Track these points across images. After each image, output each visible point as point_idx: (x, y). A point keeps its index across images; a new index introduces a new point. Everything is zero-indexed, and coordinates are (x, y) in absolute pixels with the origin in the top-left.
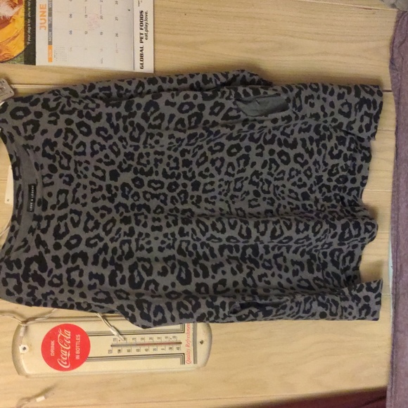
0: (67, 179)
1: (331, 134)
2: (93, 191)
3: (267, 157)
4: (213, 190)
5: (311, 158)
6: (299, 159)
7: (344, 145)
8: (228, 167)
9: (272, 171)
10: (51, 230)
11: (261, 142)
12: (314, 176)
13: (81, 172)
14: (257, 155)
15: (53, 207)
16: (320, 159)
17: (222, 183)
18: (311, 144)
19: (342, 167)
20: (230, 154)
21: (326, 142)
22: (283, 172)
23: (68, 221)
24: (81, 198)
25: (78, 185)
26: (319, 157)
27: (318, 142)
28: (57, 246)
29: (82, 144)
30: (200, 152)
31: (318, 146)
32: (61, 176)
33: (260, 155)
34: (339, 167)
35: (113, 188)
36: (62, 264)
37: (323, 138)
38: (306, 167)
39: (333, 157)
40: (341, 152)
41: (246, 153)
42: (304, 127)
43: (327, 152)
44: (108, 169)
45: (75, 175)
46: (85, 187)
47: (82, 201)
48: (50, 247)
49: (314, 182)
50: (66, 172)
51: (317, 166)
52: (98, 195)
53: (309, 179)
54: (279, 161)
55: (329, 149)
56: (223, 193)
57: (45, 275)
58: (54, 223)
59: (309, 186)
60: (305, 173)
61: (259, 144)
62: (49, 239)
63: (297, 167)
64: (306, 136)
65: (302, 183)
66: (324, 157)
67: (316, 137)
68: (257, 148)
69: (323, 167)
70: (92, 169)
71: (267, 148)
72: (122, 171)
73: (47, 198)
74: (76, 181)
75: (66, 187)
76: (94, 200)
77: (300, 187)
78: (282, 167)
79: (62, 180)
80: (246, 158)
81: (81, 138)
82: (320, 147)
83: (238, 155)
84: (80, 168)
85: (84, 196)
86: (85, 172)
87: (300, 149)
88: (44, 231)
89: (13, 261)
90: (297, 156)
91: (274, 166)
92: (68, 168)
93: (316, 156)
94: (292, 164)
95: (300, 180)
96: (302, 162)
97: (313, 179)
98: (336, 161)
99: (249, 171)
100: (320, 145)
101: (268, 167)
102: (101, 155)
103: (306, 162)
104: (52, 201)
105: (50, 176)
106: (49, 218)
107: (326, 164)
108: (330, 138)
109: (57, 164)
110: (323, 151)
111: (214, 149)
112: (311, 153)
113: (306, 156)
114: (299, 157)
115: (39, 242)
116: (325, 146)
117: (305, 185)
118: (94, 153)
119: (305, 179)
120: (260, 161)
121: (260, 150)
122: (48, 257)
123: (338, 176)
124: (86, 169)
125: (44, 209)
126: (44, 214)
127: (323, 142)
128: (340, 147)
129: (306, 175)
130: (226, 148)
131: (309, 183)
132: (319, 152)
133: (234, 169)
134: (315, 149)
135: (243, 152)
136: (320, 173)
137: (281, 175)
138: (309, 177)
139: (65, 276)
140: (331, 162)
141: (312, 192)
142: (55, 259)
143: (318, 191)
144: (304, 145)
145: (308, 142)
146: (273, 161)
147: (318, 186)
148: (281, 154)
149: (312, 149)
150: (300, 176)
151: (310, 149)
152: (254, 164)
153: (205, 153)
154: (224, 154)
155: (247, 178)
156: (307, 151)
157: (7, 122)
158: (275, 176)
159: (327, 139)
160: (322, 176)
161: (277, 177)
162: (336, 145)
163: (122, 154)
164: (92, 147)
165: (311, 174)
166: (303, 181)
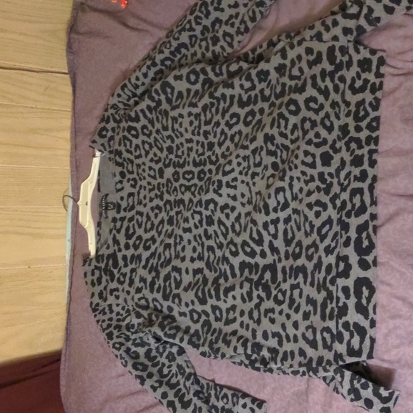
0: (133, 183)
1: (350, 57)
3: (275, 112)
4: (233, 170)
5: (327, 99)
6: (312, 105)
7: (370, 71)
8: (244, 140)
9: (282, 129)
10: (123, 231)
11: (273, 98)
12: (336, 127)
14: (269, 115)
16: (338, 98)
17: (240, 160)
18: (323, 81)
19: (371, 104)
20: (246, 123)
21: (344, 72)
23: (135, 222)
24: (143, 200)
25: (141, 187)
26: (336, 95)
27: (332, 75)
28: (127, 246)
29: (137, 146)
30: (219, 130)
31: (332, 81)
32: (128, 181)
33: (271, 113)
34: (367, 105)
36: (129, 263)
37: (339, 67)
38: (322, 114)
39: (355, 91)
40: (366, 81)
41: (260, 117)
42: (311, 58)
43: (347, 86)
44: (157, 167)
45: (137, 178)
48: (122, 246)
49: (338, 136)
50: (131, 176)
51: (337, 109)
53: (330, 134)
55: (349, 82)
56: (244, 172)
57: (115, 271)
59: (330, 142)
60: (322, 123)
61: (271, 101)
62: (122, 240)
63: (311, 115)
64: (317, 70)
65: (321, 140)
67: (329, 68)
68: (269, 108)
69: (344, 109)
70: (147, 169)
72: (165, 167)
73: (119, 201)
74: (139, 183)
75: (133, 190)
77: (318, 145)
78: (292, 120)
79: (129, 184)
80: (260, 123)
81: (135, 141)
82: (337, 81)
83: (254, 122)
84: (140, 171)
85: (145, 197)
86: (144, 174)
87: (310, 92)
88: (119, 231)
90: (307, 101)
91: (283, 123)
92: (132, 173)
93: (333, 96)
95: (317, 135)
96: (316, 107)
97: (336, 132)
98: (359, 97)
99: (260, 137)
100: (336, 79)
102: (151, 155)
103: (322, 107)
104: (124, 204)
105: (121, 182)
107: (348, 104)
108: (349, 64)
109: (125, 170)
110: (341, 86)
111: (232, 122)
112: (325, 93)
113: (321, 99)
114: (311, 101)
115: (116, 242)
116: (342, 79)
117: (325, 142)
118: (147, 153)
119: (324, 133)
120: (269, 121)
121: (271, 109)
122: (120, 255)
123: (368, 120)
125: (118, 212)
126: (118, 216)
127: (340, 73)
128: (364, 76)
129: (325, 126)
130: (242, 118)
131: (331, 138)
132: (336, 89)
133: (247, 139)
134: (331, 86)
135: (258, 117)
136: (343, 120)
138: (330, 129)
139: (129, 275)
140: (353, 99)
141: (337, 151)
142: (125, 258)
143: (344, 148)
144: (314, 85)
145: (319, 80)
146: (281, 116)
147: (343, 141)
149: (326, 87)
150: (316, 129)
151: (323, 88)
152: (264, 126)
153: (223, 130)
154: (241, 126)
155: (262, 148)
156: (319, 90)
157: (96, 142)
158: (290, 136)
159: (345, 68)
160: (347, 125)
161: (293, 138)
162: (358, 73)
163: (165, 150)
164: (144, 148)
165: (332, 124)
166: (322, 137)
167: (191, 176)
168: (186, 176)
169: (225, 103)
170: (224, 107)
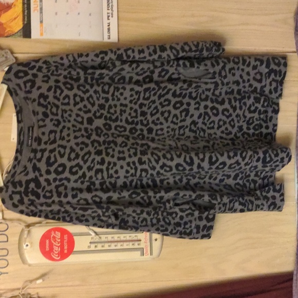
0: (56, 123)
1: (250, 95)
2: (74, 131)
3: (202, 110)
4: (163, 134)
5: (234, 112)
6: (226, 113)
7: (260, 103)
8: (173, 117)
9: (206, 121)
10: (44, 159)
11: (198, 99)
12: (236, 126)
13: (66, 118)
14: (195, 109)
15: (46, 143)
16: (241, 113)
17: (169, 130)
18: (235, 102)
19: (256, 119)
20: (175, 108)
21: (246, 100)
22: (213, 122)
23: (56, 153)
24: (66, 137)
25: (64, 127)
26: (240, 112)
27: (240, 100)
28: (48, 172)
29: (67, 96)
30: (153, 106)
31: (240, 103)
32: (52, 120)
33: (198, 109)
34: (255, 118)
35: (89, 130)
36: (52, 183)
37: (244, 98)
38: (230, 119)
39: (250, 112)
40: (257, 108)
41: (187, 107)
42: (228, 90)
43: (247, 108)
44: (86, 116)
45: (61, 120)
46: (69, 129)
47: (67, 138)
48: (43, 172)
49: (237, 131)
50: (55, 118)
51: (239, 118)
52: (78, 134)
53: (233, 129)
54: (211, 114)
55: (248, 106)
56: (171, 136)
57: (40, 191)
58: (46, 154)
59: (233, 134)
60: (230, 122)
61: (196, 101)
62: (42, 166)
63: (224, 118)
65: (228, 132)
66: (244, 111)
67: (238, 97)
68: (195, 104)
69: (243, 119)
70: (74, 116)
71: (203, 104)
72: (96, 117)
73: (41, 136)
74: (62, 124)
75: (55, 128)
76: (76, 137)
77: (227, 134)
78: (213, 118)
79: (52, 123)
80: (187, 111)
81: (66, 92)
83: (181, 109)
84: (66, 115)
85: (68, 135)
86: (69, 118)
87: (226, 105)
88: (39, 160)
89: (17, 182)
90: (224, 110)
91: (207, 118)
92: (57, 115)
93: (238, 111)
94: (220, 116)
95: (227, 129)
96: (228, 114)
97: (236, 129)
98: (252, 115)
99: (189, 121)
100: (242, 103)
101: (202, 117)
102: (81, 105)
103: (231, 115)
104: (45, 138)
105: (43, 120)
106: (43, 151)
107: (245, 117)
108: (249, 98)
109: (48, 111)
110: (244, 107)
111: (164, 104)
112: (235, 109)
113: (231, 111)
114: (226, 111)
115: (35, 168)
116: (245, 104)
118: (76, 104)
119: (230, 128)
120: (197, 114)
121: (197, 106)
122: (42, 179)
123: (254, 125)
124: (70, 116)
125: (39, 144)
126: (39, 148)
127: (244, 101)
128: (256, 105)
129: (231, 125)
130: (172, 103)
131: (233, 131)
132: (241, 108)
133: (177, 119)
134: (238, 106)
135: (185, 106)
136: (241, 123)
137: (212, 125)
138: (233, 127)
139: (55, 190)
140: (249, 115)
141: (237, 138)
142: (47, 180)
143: (241, 137)
144: (230, 103)
145: (233, 101)
146: (206, 113)
147: (241, 133)
148: (213, 108)
149: (236, 106)
150: (226, 126)
151: (234, 105)
152: (192, 116)
153: (157, 107)
154: (171, 108)
155: (187, 127)
156: (232, 106)
157: (11, 81)
158: (208, 125)
159: (247, 99)
160: (242, 126)
161: (210, 126)
162: (253, 103)
163: (96, 105)
164: (74, 99)
165: (234, 124)
166: (229, 130)
167: (123, 129)
168: (118, 128)
169: (163, 91)
170: (161, 93)
